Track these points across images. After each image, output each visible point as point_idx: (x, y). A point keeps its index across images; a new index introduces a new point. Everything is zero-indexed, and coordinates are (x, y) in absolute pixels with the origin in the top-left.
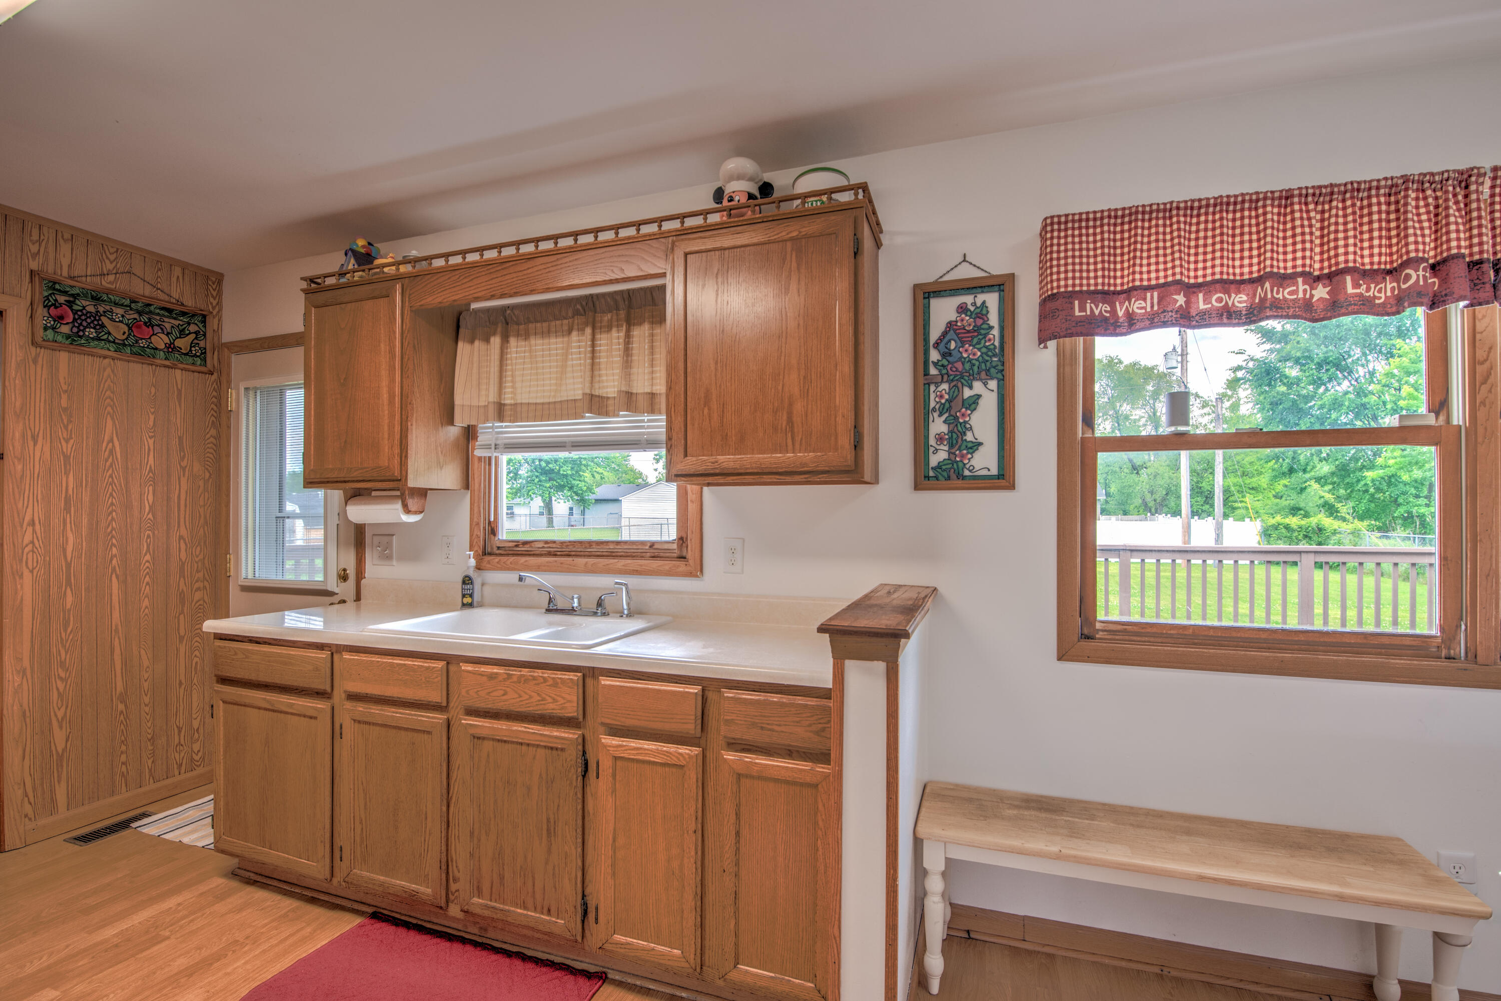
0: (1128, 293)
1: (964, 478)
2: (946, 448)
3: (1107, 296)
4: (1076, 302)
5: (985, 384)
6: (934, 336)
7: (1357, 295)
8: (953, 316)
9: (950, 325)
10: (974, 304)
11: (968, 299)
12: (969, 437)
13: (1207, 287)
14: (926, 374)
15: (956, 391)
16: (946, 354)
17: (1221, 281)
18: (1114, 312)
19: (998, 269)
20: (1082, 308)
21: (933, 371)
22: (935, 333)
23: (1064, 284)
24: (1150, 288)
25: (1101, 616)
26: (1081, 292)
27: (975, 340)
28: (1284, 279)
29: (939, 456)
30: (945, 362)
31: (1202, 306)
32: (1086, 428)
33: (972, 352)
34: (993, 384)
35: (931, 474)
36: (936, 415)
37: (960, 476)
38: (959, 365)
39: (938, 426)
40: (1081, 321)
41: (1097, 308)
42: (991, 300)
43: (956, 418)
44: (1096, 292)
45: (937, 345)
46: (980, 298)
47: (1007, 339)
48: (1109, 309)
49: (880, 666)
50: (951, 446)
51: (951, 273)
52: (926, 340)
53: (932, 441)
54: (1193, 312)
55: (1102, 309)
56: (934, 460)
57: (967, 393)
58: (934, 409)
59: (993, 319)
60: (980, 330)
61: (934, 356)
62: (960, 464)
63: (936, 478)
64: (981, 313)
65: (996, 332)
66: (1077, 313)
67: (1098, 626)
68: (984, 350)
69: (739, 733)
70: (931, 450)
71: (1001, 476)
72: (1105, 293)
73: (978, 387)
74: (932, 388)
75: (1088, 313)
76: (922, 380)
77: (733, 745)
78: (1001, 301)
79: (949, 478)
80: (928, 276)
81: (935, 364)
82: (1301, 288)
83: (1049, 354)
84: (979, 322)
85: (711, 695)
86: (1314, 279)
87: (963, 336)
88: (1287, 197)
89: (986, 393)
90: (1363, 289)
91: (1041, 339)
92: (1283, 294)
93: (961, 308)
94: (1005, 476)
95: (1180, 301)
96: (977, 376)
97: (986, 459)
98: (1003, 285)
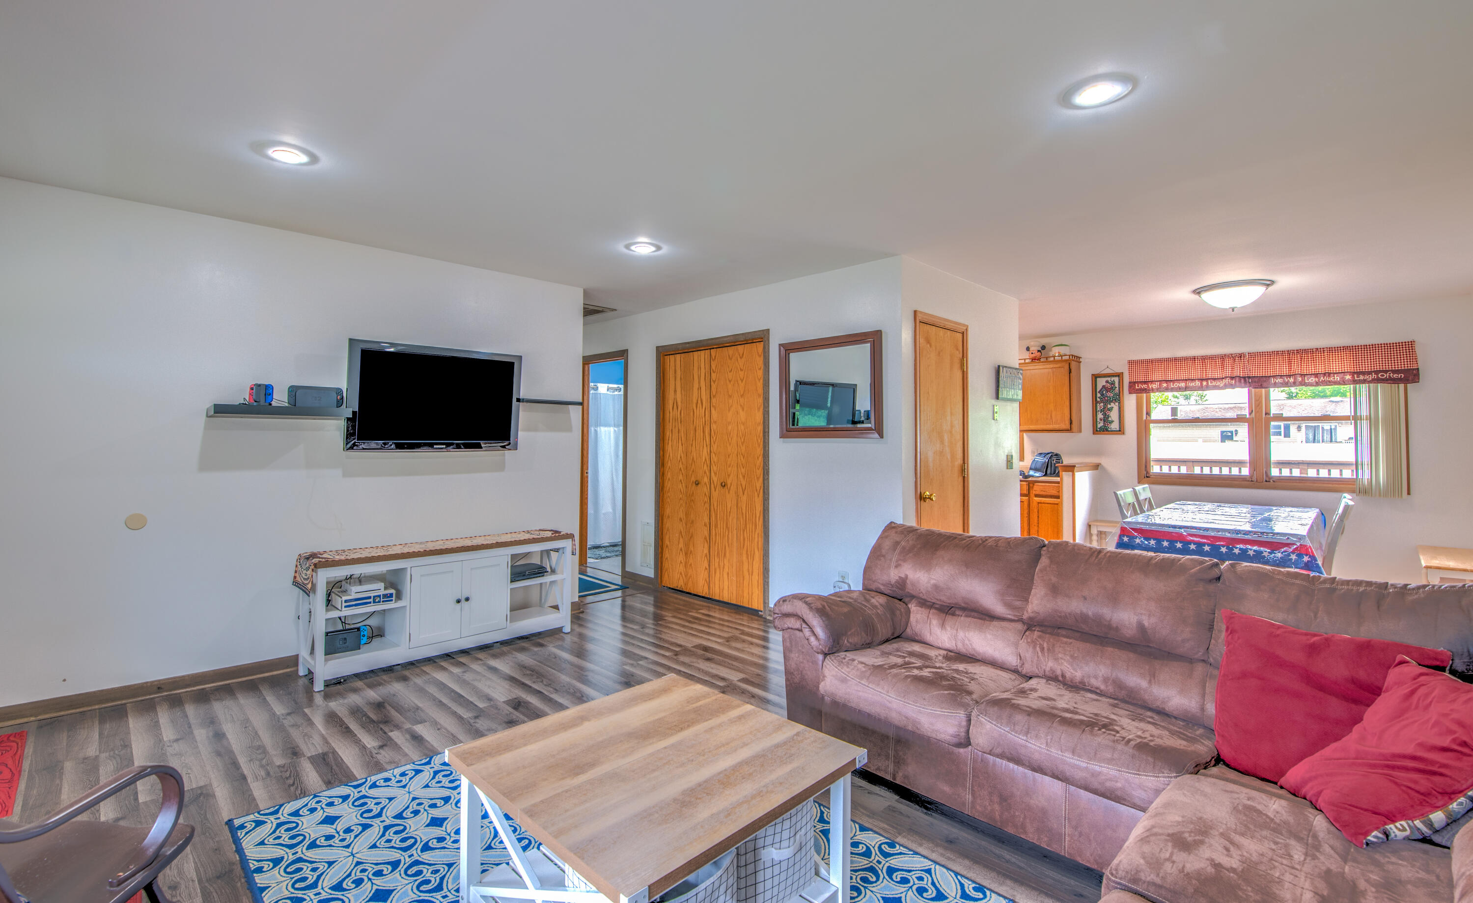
0: (1152, 382)
1: (1109, 431)
3: (1145, 383)
4: (1142, 384)
5: (1115, 404)
6: (1098, 390)
7: (1213, 385)
8: (1104, 384)
9: (1104, 386)
10: (1111, 380)
11: (1109, 379)
12: (1110, 419)
13: (1173, 381)
14: (1096, 400)
15: (1105, 405)
16: (1102, 395)
17: (1177, 380)
18: (1148, 387)
19: (1118, 370)
20: (1138, 386)
21: (1098, 400)
22: (1099, 388)
23: (1134, 380)
24: (1157, 381)
25: (1151, 471)
26: (1138, 382)
27: (1111, 391)
28: (1193, 380)
29: (1100, 424)
30: (1102, 397)
31: (1172, 386)
32: (1147, 417)
33: (1110, 394)
34: (1117, 404)
35: (1098, 430)
36: (1099, 413)
37: (1107, 430)
38: (1106, 398)
39: (1100, 416)
40: (1137, 390)
42: (1116, 379)
43: (1105, 414)
45: (1099, 392)
46: (1113, 379)
47: (1121, 389)
48: (1152, 386)
49: (1071, 473)
50: (1104, 421)
51: (1104, 371)
52: (1096, 391)
53: (1098, 420)
54: (1169, 388)
55: (1145, 386)
56: (1099, 426)
57: (1109, 406)
58: (1099, 411)
59: (1117, 385)
60: (1112, 389)
61: (1099, 395)
62: (1107, 427)
63: (1100, 431)
64: (1113, 383)
65: (1117, 389)
66: (1142, 387)
67: (1150, 474)
68: (1114, 394)
69: (1037, 493)
70: (1098, 423)
71: (1119, 431)
73: (1112, 405)
74: (1098, 405)
76: (1094, 403)
77: (1036, 496)
78: (1119, 380)
79: (1103, 431)
80: (1097, 371)
81: (1099, 398)
82: (1197, 383)
83: (1134, 396)
84: (1112, 386)
85: (1031, 485)
86: (1202, 380)
87: (1108, 390)
88: (1194, 359)
89: (1115, 406)
90: (1214, 383)
91: (1130, 393)
92: (1192, 384)
93: (1107, 382)
94: (1121, 431)
95: (1165, 385)
96: (1112, 402)
97: (1115, 426)
98: (1120, 375)
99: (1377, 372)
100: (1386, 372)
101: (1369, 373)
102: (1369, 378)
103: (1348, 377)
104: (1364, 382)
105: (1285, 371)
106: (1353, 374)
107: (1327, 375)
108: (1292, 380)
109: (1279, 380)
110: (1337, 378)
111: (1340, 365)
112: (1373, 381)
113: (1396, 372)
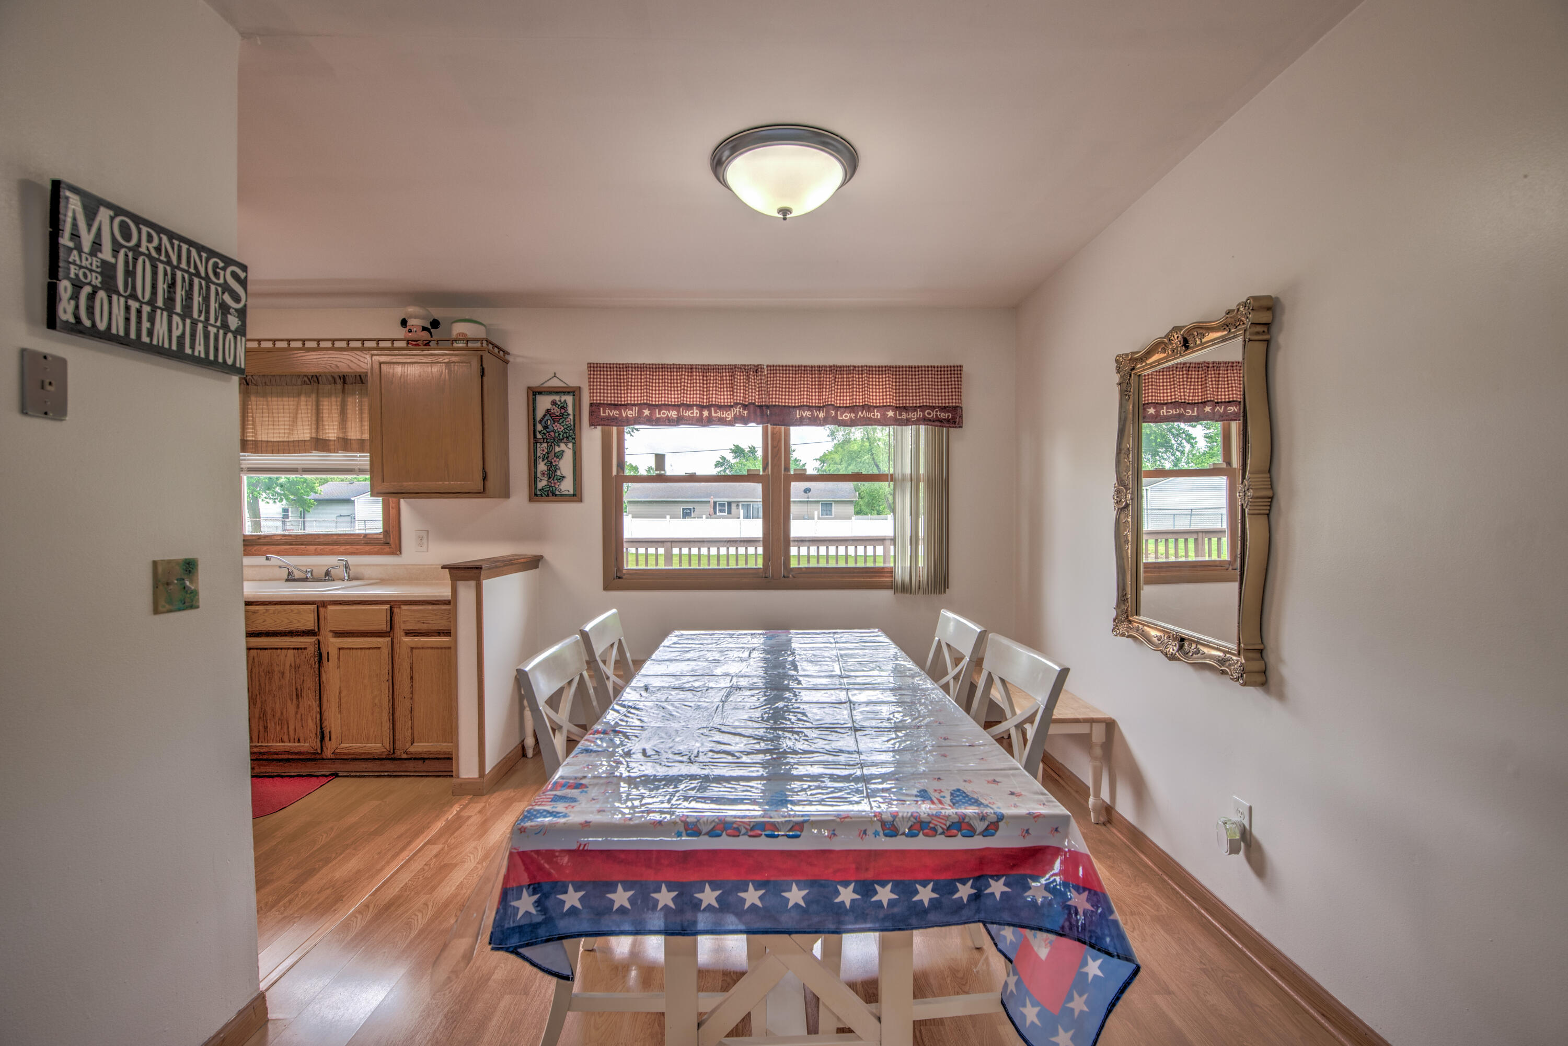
0: (626, 406)
1: (556, 495)
2: (546, 479)
3: (616, 406)
4: (602, 409)
5: (566, 445)
6: (538, 418)
7: (717, 417)
8: (549, 406)
9: (548, 411)
10: (560, 401)
11: (557, 398)
12: (558, 473)
13: (660, 407)
14: (535, 436)
15: (551, 447)
16: (546, 427)
17: (665, 405)
18: (621, 414)
19: (572, 382)
20: (604, 412)
21: (539, 436)
22: (540, 414)
23: (597, 400)
24: (634, 405)
25: (625, 567)
26: (604, 404)
27: (561, 421)
28: (689, 407)
29: (542, 484)
30: (545, 431)
31: (658, 416)
32: (620, 470)
33: (558, 427)
34: (570, 445)
35: (539, 493)
36: (541, 460)
37: (554, 495)
38: (552, 434)
39: (542, 467)
40: (603, 419)
41: (612, 412)
42: (569, 399)
43: (551, 462)
44: (611, 404)
45: (540, 422)
46: (564, 398)
47: (577, 418)
48: (618, 413)
49: (473, 583)
50: (549, 478)
51: (550, 382)
52: (534, 419)
53: (539, 475)
54: (654, 418)
55: (614, 413)
56: (540, 486)
57: (557, 449)
58: (539, 457)
59: (570, 410)
60: (563, 416)
61: (539, 427)
62: (554, 488)
63: (541, 495)
64: (564, 407)
65: (571, 417)
66: (602, 414)
67: (624, 571)
68: (565, 427)
69: (410, 626)
70: (538, 480)
71: (574, 495)
72: (615, 405)
73: (563, 446)
74: (538, 445)
75: (608, 414)
76: (532, 441)
77: (408, 633)
78: (574, 400)
79: (548, 495)
80: (536, 382)
81: (540, 432)
82: (695, 411)
83: (597, 432)
84: (563, 411)
85: (396, 610)
86: (701, 407)
87: (557, 418)
88: (691, 368)
89: (567, 449)
90: (719, 414)
91: (591, 424)
92: (688, 413)
93: (554, 403)
94: (576, 496)
95: (647, 412)
96: (561, 440)
97: (567, 486)
98: (574, 392)
99: (923, 408)
100: (933, 408)
101: (915, 409)
102: (914, 416)
103: (890, 414)
104: (907, 422)
105: (814, 401)
106: (899, 409)
107: (866, 407)
108: (821, 415)
109: (807, 414)
110: (877, 415)
111: (881, 394)
112: (918, 422)
113: (944, 409)
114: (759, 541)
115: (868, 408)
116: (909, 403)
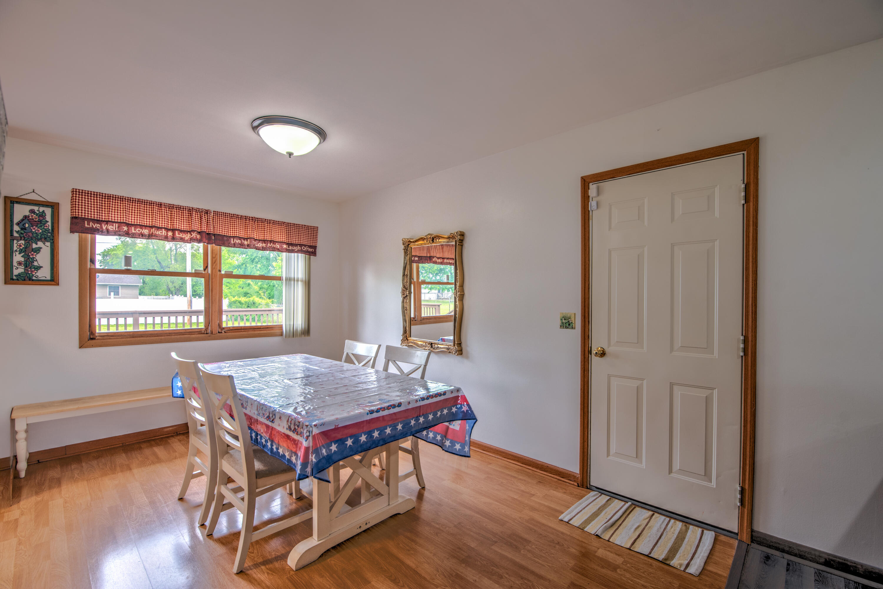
0: (107, 222)
1: (33, 280)
2: (23, 267)
4: (86, 222)
5: (44, 244)
6: (16, 220)
7: (179, 237)
8: (27, 213)
9: (26, 217)
10: (39, 211)
11: (36, 208)
12: (35, 264)
13: (136, 226)
14: (12, 235)
15: (28, 244)
16: (23, 229)
17: (139, 225)
18: (102, 227)
19: (52, 199)
20: (88, 224)
21: (15, 234)
22: (17, 218)
23: (81, 214)
24: (115, 222)
25: (97, 331)
26: (88, 218)
27: (39, 225)
28: (159, 228)
29: (18, 271)
30: (22, 232)
31: (133, 231)
32: (92, 264)
33: (36, 230)
34: (48, 244)
35: (14, 278)
36: (17, 253)
37: (30, 279)
38: (30, 235)
39: (18, 258)
40: (87, 228)
41: (94, 225)
42: (47, 211)
43: (28, 256)
44: (94, 220)
45: (18, 224)
46: (42, 209)
47: (56, 225)
48: (99, 226)
50: (26, 267)
51: (28, 195)
52: (12, 221)
53: (15, 264)
54: (130, 233)
55: (97, 226)
56: (16, 272)
57: (34, 246)
58: (16, 251)
59: (48, 218)
60: (41, 222)
61: (16, 228)
62: (31, 275)
63: (18, 280)
64: (42, 215)
65: (49, 224)
66: (86, 226)
67: (97, 335)
68: (44, 230)
70: (14, 268)
71: (51, 280)
72: (97, 220)
73: (40, 244)
74: (15, 242)
75: (91, 226)
76: (9, 238)
78: (53, 212)
79: (25, 280)
80: (14, 193)
81: (17, 232)
82: (164, 232)
83: (75, 237)
84: (41, 218)
86: (167, 230)
87: (32, 223)
88: (162, 205)
89: (45, 248)
90: (181, 235)
91: (72, 231)
92: (159, 233)
93: (32, 211)
94: (54, 280)
95: (125, 228)
96: (40, 240)
97: (44, 273)
98: (54, 207)
99: (301, 245)
100: (305, 246)
101: (296, 245)
102: (296, 248)
103: (285, 246)
104: (292, 251)
105: (242, 235)
106: (289, 244)
107: (272, 242)
108: (246, 243)
109: (238, 241)
110: (278, 246)
111: (279, 236)
112: (298, 252)
113: (310, 247)
114: (202, 312)
115: (274, 242)
116: (294, 242)
